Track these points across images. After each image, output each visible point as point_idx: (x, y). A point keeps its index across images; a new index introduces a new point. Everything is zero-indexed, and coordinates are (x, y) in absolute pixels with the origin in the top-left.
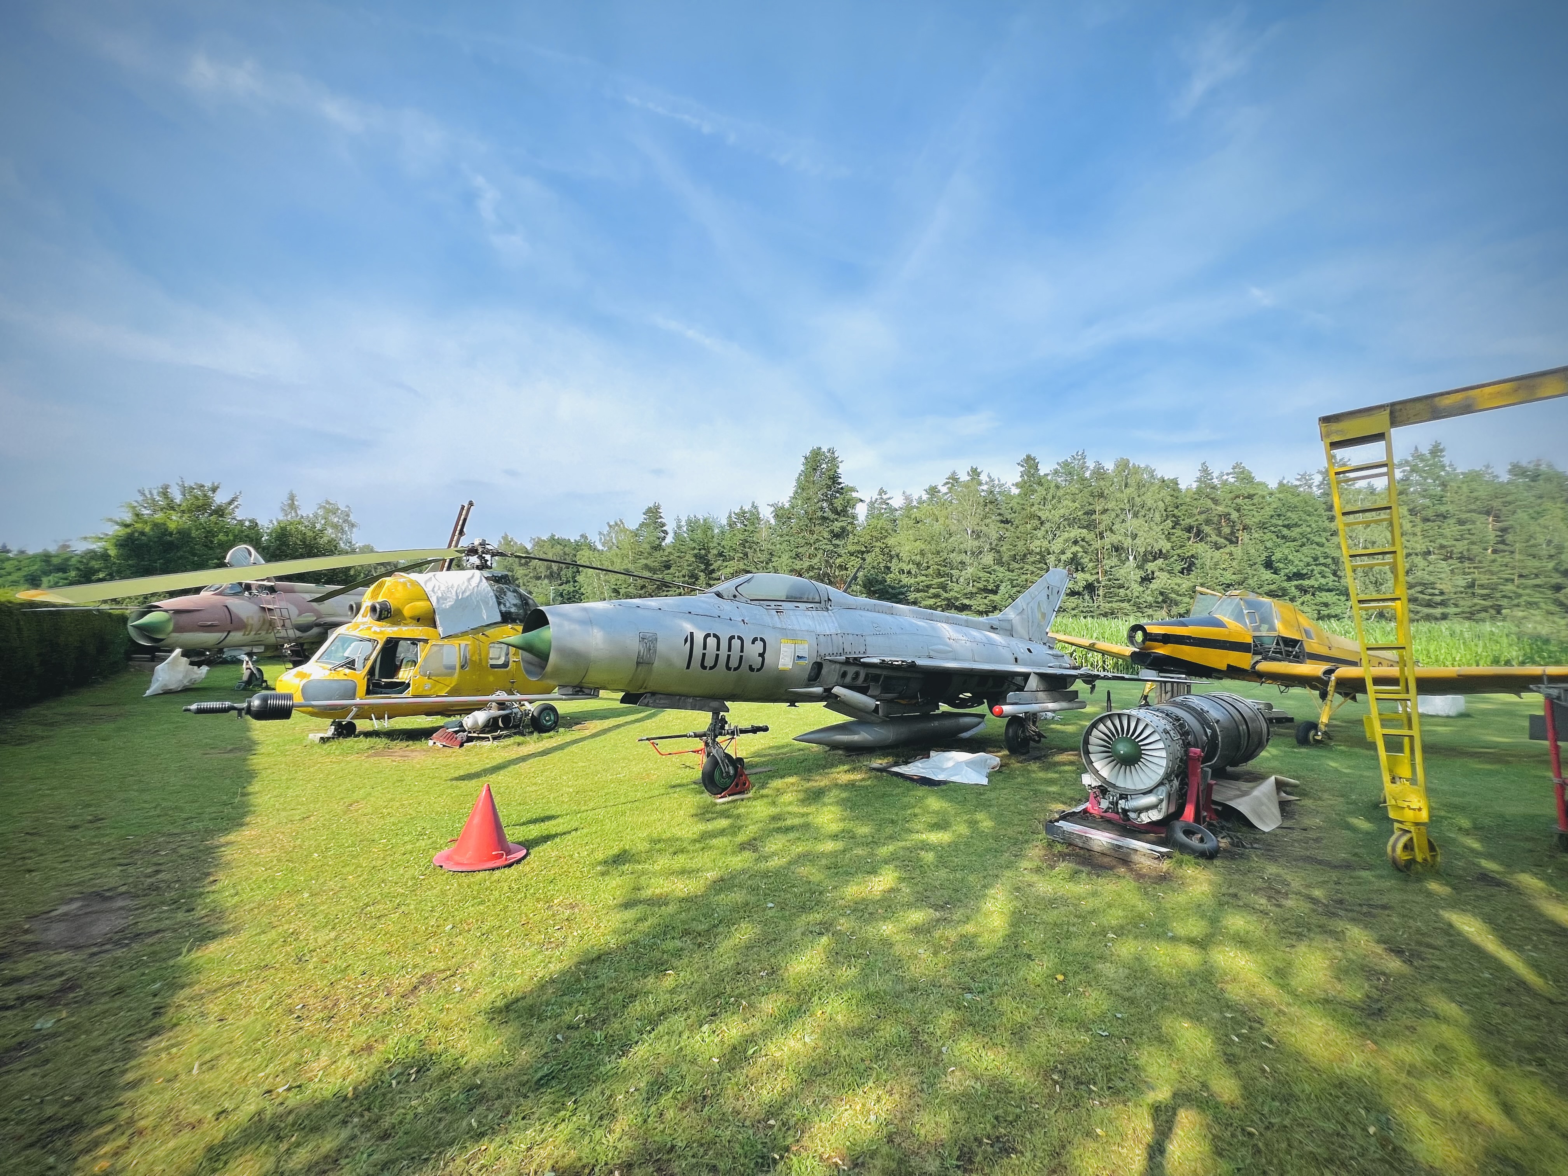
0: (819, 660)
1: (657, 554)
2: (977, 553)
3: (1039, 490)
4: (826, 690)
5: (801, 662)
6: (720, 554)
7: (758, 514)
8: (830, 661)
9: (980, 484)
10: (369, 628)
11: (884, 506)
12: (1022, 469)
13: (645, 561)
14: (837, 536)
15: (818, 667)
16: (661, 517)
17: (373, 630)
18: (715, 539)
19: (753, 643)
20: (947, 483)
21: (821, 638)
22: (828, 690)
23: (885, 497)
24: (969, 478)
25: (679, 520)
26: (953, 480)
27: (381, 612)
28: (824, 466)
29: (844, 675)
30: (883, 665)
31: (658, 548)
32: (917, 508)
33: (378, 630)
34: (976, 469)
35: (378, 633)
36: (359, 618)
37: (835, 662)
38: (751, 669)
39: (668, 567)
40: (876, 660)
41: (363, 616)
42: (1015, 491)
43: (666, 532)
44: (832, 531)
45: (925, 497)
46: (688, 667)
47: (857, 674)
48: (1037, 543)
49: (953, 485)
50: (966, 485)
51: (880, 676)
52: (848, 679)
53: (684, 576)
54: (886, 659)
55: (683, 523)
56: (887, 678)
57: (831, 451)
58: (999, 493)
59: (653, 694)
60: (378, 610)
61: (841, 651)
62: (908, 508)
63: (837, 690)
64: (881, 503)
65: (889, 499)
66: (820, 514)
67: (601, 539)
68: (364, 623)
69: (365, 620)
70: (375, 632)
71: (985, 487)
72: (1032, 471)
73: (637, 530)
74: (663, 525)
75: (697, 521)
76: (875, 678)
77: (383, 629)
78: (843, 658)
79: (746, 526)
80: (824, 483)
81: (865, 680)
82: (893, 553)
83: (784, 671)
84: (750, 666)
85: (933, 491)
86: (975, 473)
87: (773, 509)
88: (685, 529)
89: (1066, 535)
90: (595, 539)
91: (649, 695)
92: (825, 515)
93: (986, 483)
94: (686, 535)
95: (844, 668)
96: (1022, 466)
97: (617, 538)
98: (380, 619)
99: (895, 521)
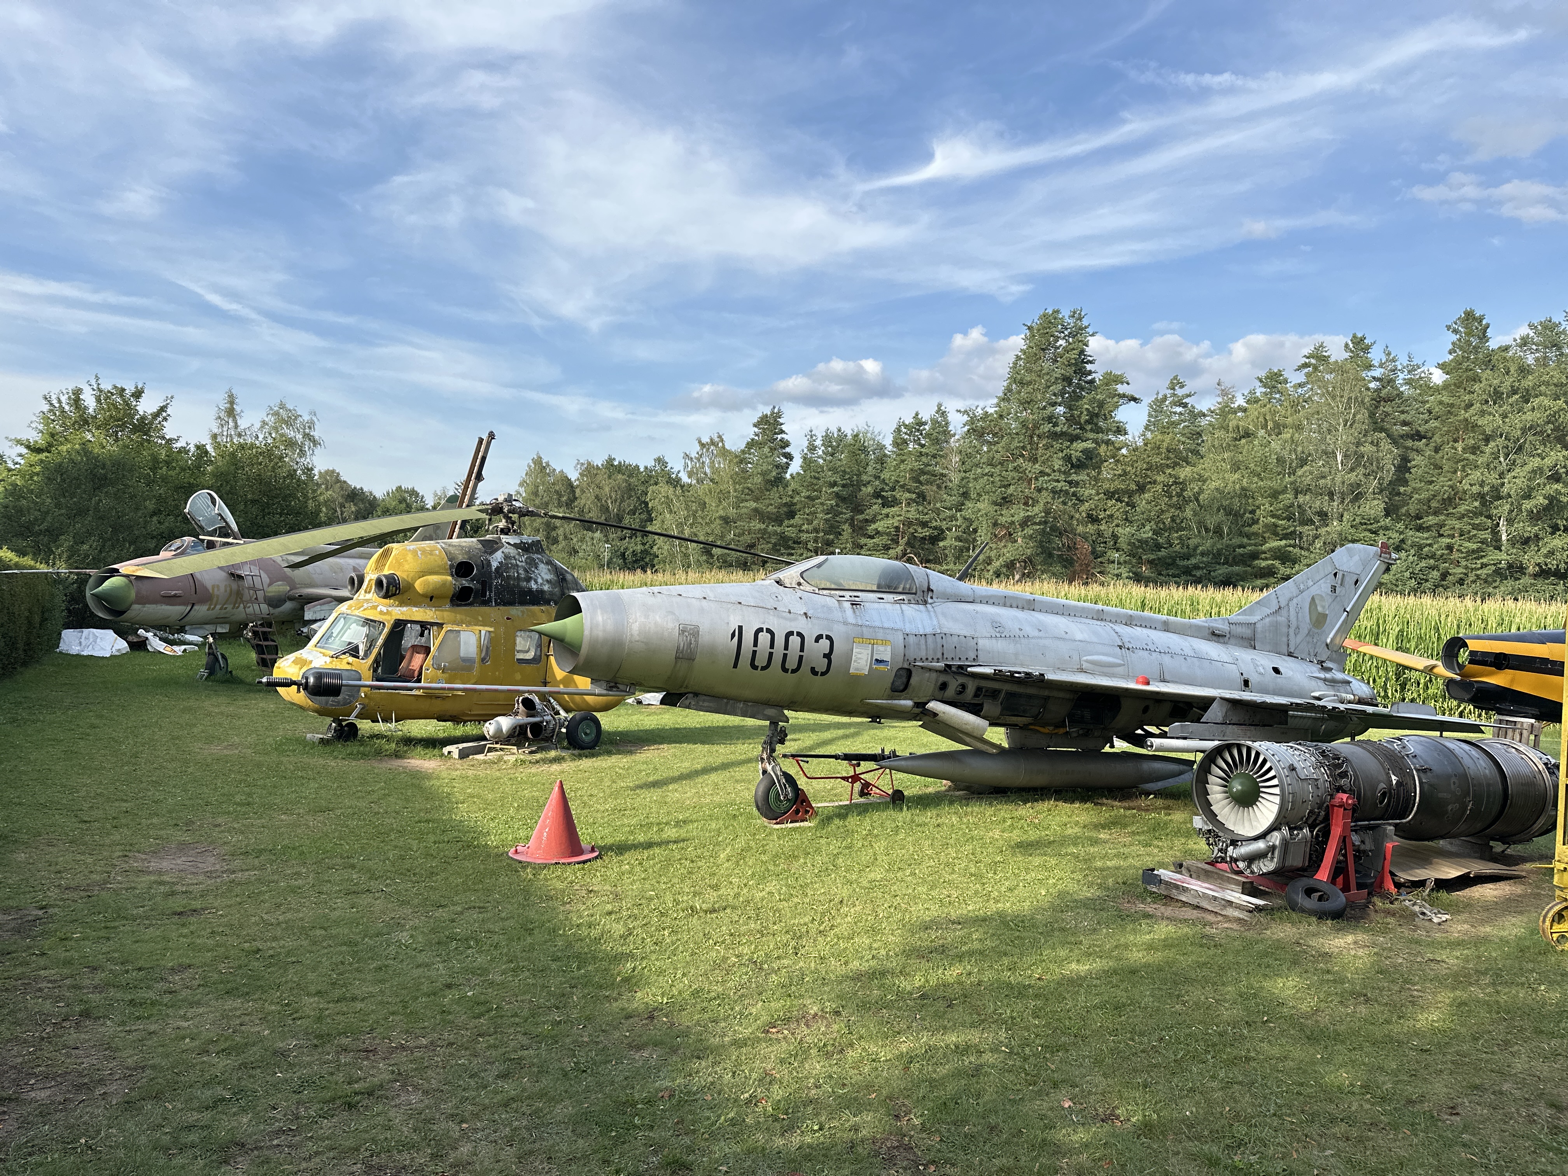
0: (906, 666)
1: (774, 494)
2: (1356, 495)
3: (1484, 376)
4: (917, 705)
5: (881, 667)
6: (877, 495)
7: (947, 423)
8: (922, 668)
9: (1369, 367)
10: (375, 608)
11: (1179, 409)
12: (1455, 337)
13: (754, 505)
14: (1079, 466)
15: (907, 673)
16: (782, 432)
17: (379, 609)
18: (869, 468)
19: (817, 640)
20: (1305, 365)
21: (912, 639)
22: (920, 705)
23: (1180, 392)
24: (1347, 355)
25: (812, 436)
26: (1319, 357)
27: (388, 587)
28: (1061, 342)
29: (944, 686)
30: (998, 676)
31: (779, 481)
32: (1245, 410)
33: (384, 609)
34: (1362, 339)
35: (385, 614)
36: (361, 595)
37: (930, 670)
38: (814, 671)
39: (791, 515)
40: (989, 670)
41: (366, 592)
42: (1438, 377)
43: (789, 457)
44: (1068, 459)
45: (1260, 391)
46: (735, 666)
47: (963, 687)
48: (1476, 475)
49: (1316, 368)
50: (1339, 368)
51: (999, 691)
52: (950, 692)
53: (816, 530)
54: (1003, 668)
55: (818, 443)
56: (1011, 695)
57: (1077, 316)
58: (1408, 382)
59: (696, 695)
60: (385, 585)
61: (940, 656)
62: (1226, 411)
63: (934, 705)
64: (1174, 404)
65: (1189, 396)
66: (1047, 427)
67: (686, 466)
68: (367, 601)
69: (368, 596)
70: (381, 613)
71: (1378, 373)
72: (1474, 341)
73: (743, 452)
74: (786, 444)
75: (842, 437)
76: (994, 694)
77: (390, 609)
78: (941, 665)
79: (923, 446)
80: (1058, 373)
81: (976, 695)
82: (1187, 494)
83: (857, 678)
84: (813, 669)
85: (1274, 381)
86: (1360, 345)
87: (966, 418)
88: (820, 453)
89: (1536, 462)
90: (677, 466)
91: (691, 695)
92: (1058, 429)
93: (1381, 366)
94: (821, 461)
95: (943, 678)
96: (1455, 331)
97: (712, 466)
98: (386, 596)
99: (1199, 434)
